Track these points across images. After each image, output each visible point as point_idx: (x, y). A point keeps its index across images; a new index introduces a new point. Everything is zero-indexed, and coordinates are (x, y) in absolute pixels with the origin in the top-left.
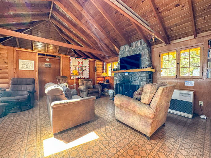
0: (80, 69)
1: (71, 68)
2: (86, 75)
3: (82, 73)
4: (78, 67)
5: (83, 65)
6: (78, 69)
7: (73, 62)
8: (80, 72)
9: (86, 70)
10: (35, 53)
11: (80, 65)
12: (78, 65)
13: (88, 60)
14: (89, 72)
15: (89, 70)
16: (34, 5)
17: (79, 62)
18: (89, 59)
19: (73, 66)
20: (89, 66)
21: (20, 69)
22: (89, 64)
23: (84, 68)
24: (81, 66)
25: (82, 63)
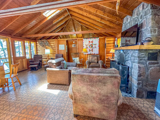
0: (90, 47)
1: (84, 47)
2: (96, 51)
3: (92, 50)
4: (89, 45)
5: (93, 44)
6: (89, 47)
7: (85, 43)
8: (91, 49)
9: (95, 47)
10: (65, 40)
11: (91, 43)
12: (89, 43)
13: (98, 39)
14: (98, 49)
15: (98, 47)
16: (60, 15)
17: (89, 41)
18: (99, 37)
19: (85, 45)
20: (99, 44)
21: (60, 49)
22: (99, 42)
23: (94, 46)
24: (91, 45)
25: (92, 42)
